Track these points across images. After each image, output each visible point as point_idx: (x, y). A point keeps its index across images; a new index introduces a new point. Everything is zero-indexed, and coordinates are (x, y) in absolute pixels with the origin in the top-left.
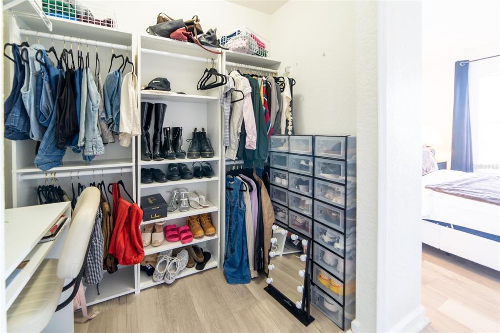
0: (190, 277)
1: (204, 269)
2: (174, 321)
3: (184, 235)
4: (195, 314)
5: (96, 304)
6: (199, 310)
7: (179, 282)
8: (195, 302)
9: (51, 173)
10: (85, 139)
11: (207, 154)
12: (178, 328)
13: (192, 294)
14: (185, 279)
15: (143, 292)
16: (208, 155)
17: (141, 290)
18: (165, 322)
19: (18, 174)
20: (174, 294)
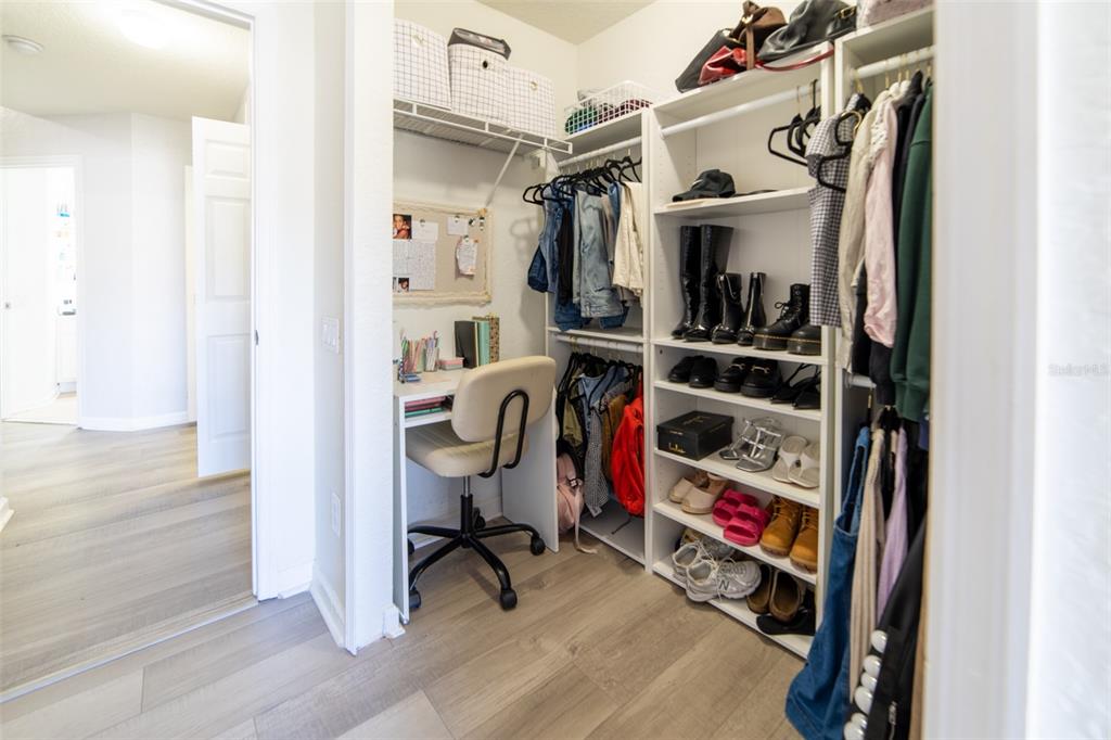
0: (739, 626)
1: (770, 636)
2: (630, 642)
3: (735, 522)
4: (661, 670)
5: (605, 544)
6: (671, 673)
7: (712, 615)
8: (686, 659)
9: (571, 335)
10: (579, 294)
11: (796, 344)
12: (620, 654)
13: (700, 648)
14: (727, 620)
15: (655, 577)
16: (799, 348)
17: (656, 574)
18: (619, 632)
19: (551, 332)
20: (681, 618)
